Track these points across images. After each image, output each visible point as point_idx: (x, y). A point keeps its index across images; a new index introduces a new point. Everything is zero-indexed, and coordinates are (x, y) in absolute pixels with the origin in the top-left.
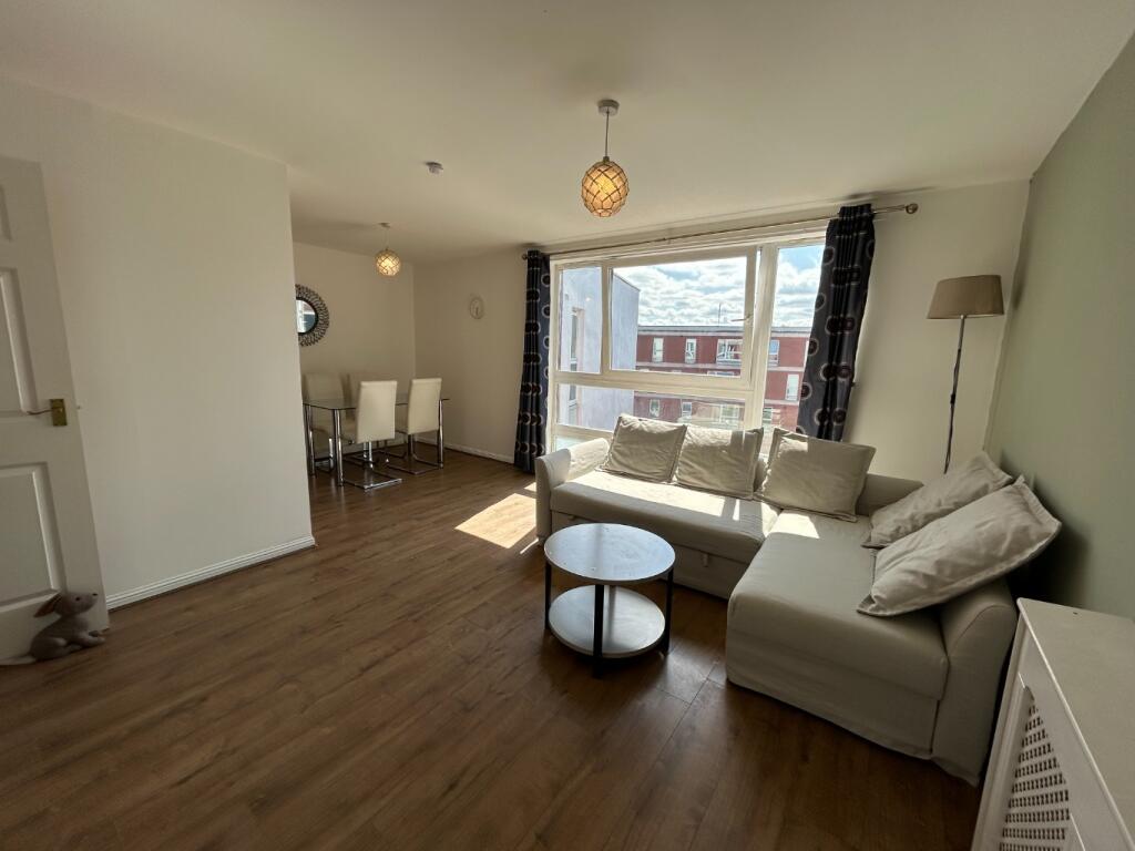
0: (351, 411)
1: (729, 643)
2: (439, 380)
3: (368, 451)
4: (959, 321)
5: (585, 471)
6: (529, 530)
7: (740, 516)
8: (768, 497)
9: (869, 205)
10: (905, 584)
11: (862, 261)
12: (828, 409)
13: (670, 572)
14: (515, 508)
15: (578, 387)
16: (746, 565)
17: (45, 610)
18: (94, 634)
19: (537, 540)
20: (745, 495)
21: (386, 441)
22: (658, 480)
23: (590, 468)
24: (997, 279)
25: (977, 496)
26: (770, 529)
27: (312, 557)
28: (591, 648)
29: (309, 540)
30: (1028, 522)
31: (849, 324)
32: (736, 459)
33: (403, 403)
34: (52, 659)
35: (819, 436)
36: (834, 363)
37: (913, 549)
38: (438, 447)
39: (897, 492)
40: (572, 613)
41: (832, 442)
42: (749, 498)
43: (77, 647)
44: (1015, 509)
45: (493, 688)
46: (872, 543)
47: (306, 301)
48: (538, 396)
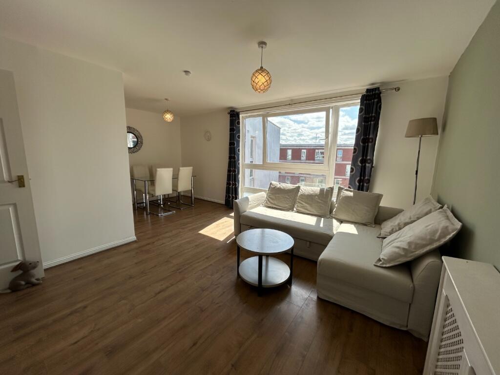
0: (152, 182)
1: (318, 280)
2: (192, 168)
3: (160, 199)
4: (419, 138)
5: (255, 207)
6: (231, 233)
7: (324, 225)
8: (336, 217)
9: (379, 88)
10: (395, 253)
11: (376, 113)
12: (362, 178)
13: (292, 249)
14: (225, 223)
15: (253, 170)
16: (325, 246)
17: (16, 269)
18: (38, 280)
19: (234, 237)
20: (326, 216)
21: (168, 195)
22: (288, 210)
23: (258, 205)
24: (435, 119)
25: (427, 214)
26: (337, 230)
27: (135, 245)
28: (257, 283)
29: (134, 238)
30: (448, 224)
31: (371, 140)
32: (321, 200)
33: (175, 178)
34: (19, 290)
35: (359, 190)
36: (364, 158)
37: (399, 238)
38: (191, 197)
39: (392, 213)
40: (249, 269)
41: (364, 193)
42: (328, 217)
43: (30, 285)
44: (443, 219)
45: (214, 301)
46: (382, 236)
47: (133, 134)
48: (235, 175)
